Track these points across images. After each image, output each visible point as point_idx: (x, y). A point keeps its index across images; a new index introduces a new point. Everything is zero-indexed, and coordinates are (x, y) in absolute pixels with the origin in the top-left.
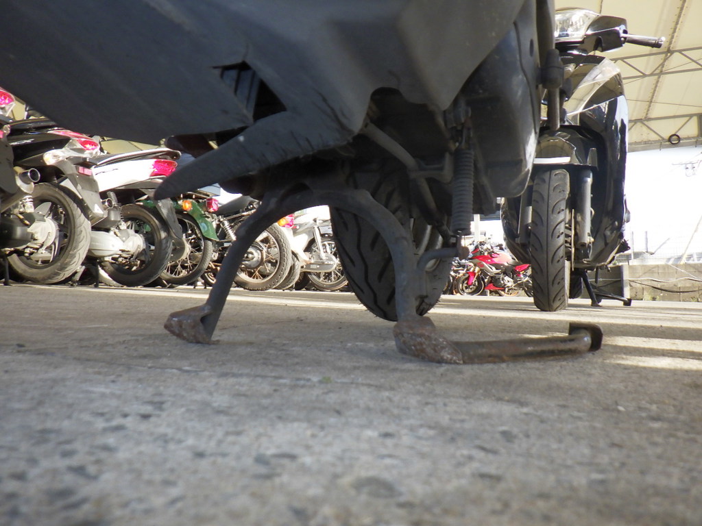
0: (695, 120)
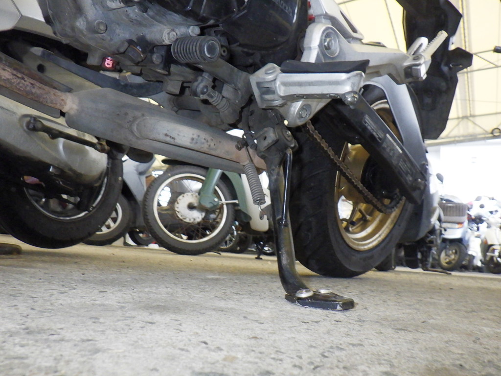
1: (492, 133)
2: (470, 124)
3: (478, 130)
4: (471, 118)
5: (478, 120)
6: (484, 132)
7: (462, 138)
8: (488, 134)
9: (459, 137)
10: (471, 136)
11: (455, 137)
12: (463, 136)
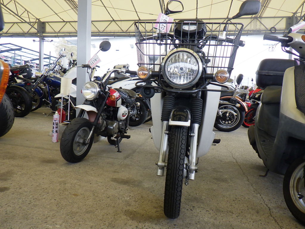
0: (285, 20)
1: (270, 30)
2: (258, 23)
3: (262, 28)
4: (259, 19)
5: (263, 21)
6: (266, 29)
7: (252, 32)
8: (268, 31)
9: (250, 31)
10: (258, 31)
11: (248, 31)
12: (253, 31)
